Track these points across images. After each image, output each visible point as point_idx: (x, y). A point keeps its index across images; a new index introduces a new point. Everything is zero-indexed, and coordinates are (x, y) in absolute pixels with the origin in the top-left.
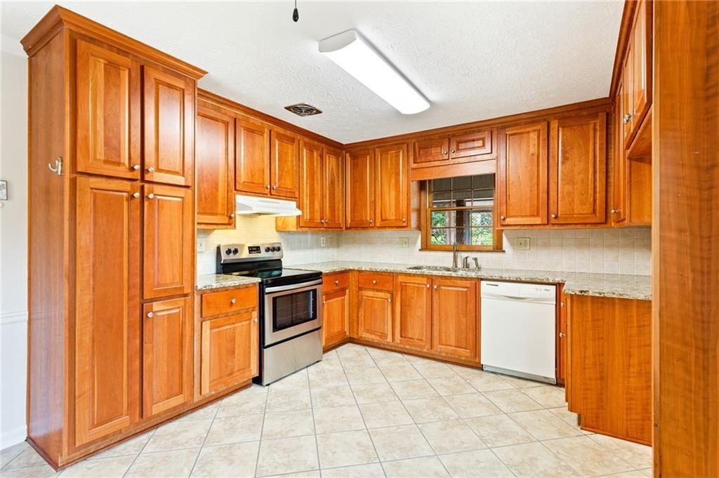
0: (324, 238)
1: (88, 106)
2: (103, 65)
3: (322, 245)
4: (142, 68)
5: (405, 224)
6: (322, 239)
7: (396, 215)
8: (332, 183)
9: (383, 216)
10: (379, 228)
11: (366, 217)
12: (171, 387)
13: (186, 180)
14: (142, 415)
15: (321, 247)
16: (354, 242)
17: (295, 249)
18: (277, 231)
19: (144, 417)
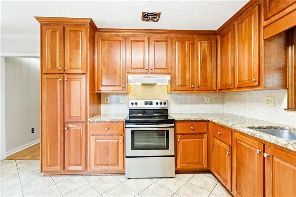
0: (209, 97)
1: (46, 49)
2: (50, 32)
3: (206, 102)
4: (64, 28)
5: (256, 84)
6: (206, 98)
7: (248, 76)
8: (204, 60)
9: (239, 78)
10: (238, 88)
11: (229, 81)
12: (76, 161)
13: (83, 71)
14: (64, 169)
15: (206, 103)
16: (232, 100)
17: (182, 104)
18: (168, 93)
19: (65, 170)
